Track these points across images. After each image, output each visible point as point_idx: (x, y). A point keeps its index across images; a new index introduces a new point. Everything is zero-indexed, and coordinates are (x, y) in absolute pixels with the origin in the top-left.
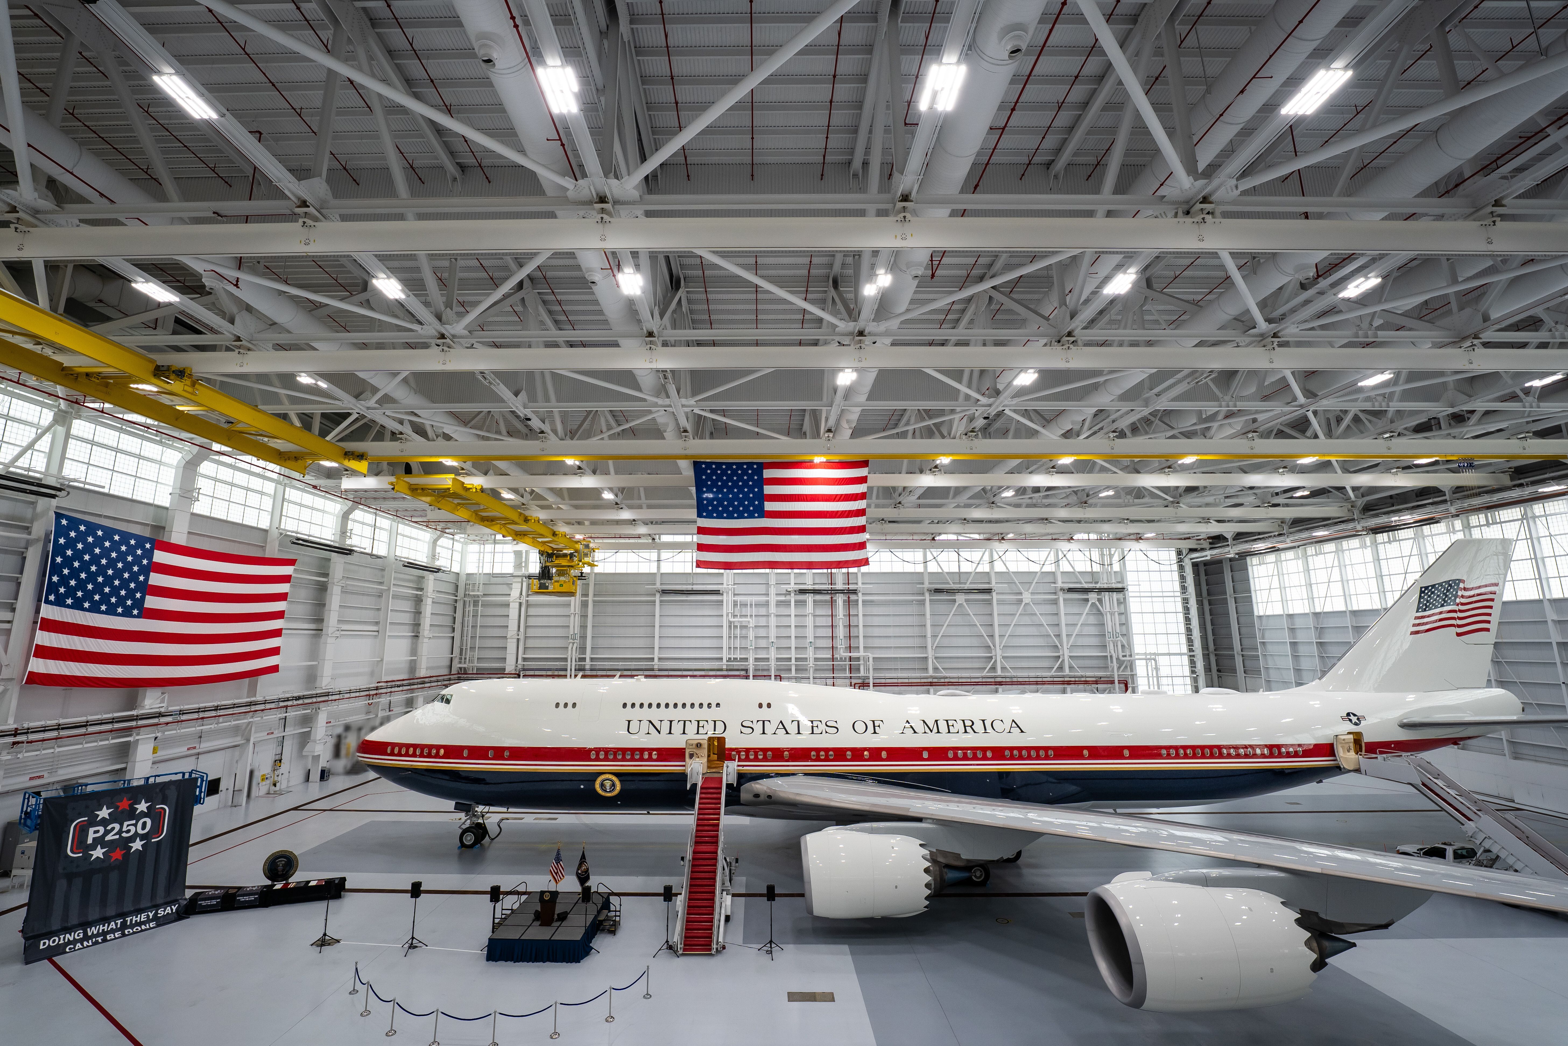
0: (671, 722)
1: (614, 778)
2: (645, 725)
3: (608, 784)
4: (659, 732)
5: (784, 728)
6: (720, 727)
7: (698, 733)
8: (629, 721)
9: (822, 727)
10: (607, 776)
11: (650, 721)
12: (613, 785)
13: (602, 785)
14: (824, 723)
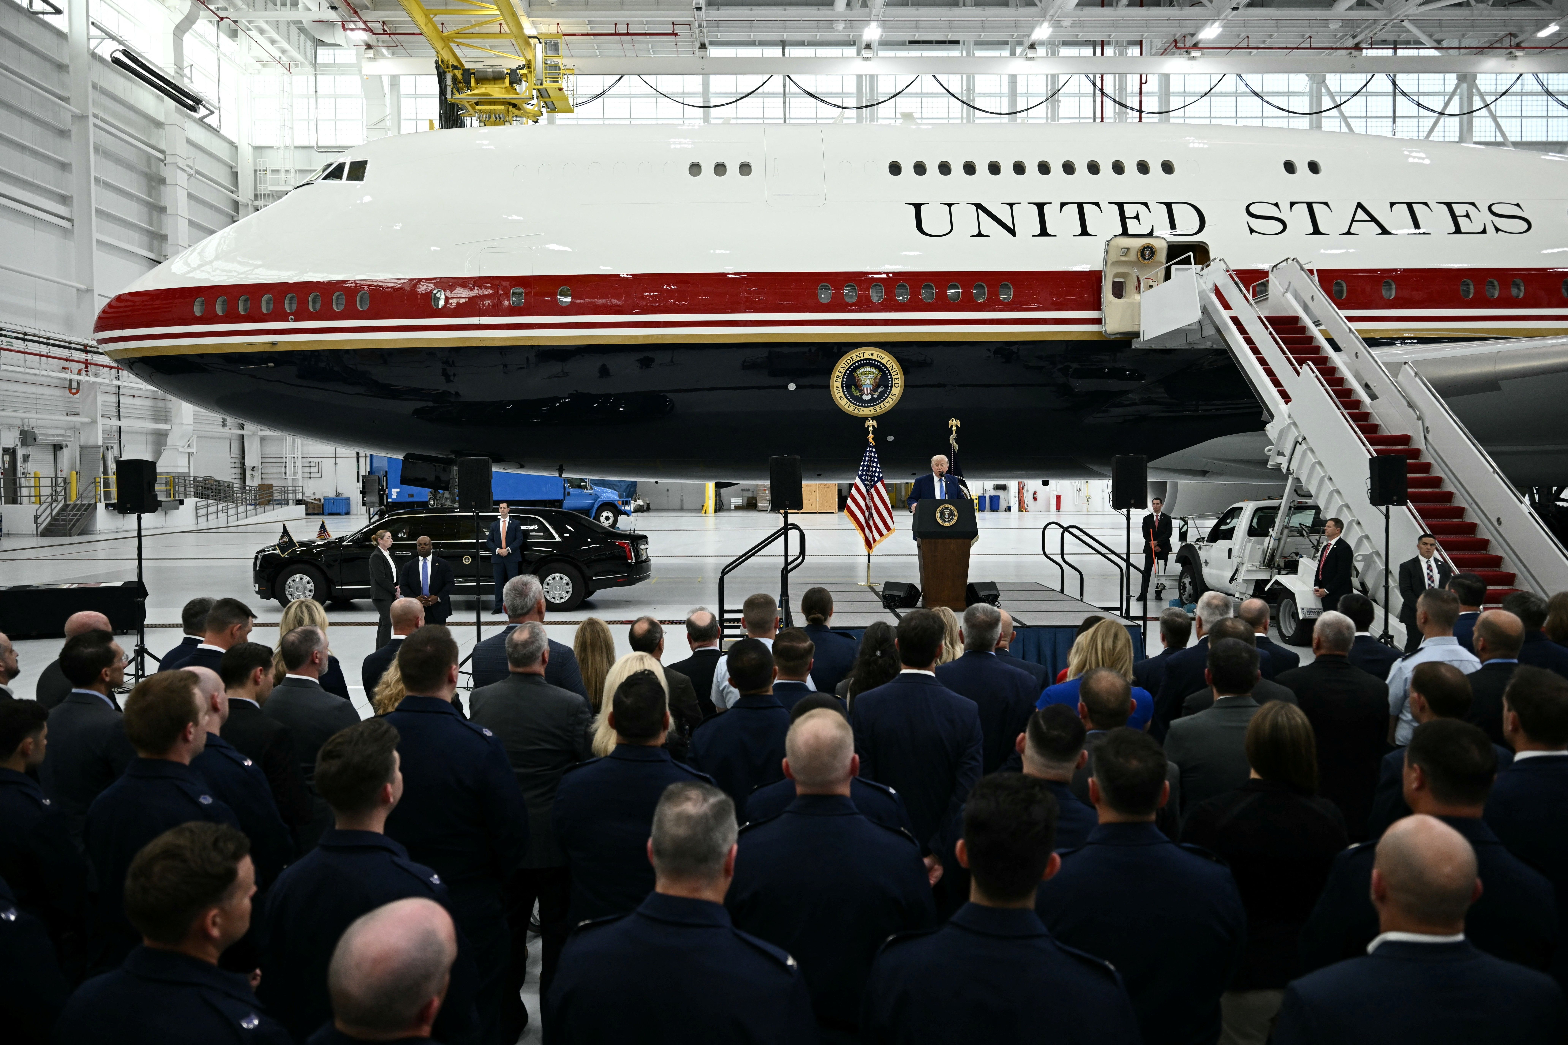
0: (1040, 206)
1: (887, 359)
2: (966, 217)
3: (868, 378)
4: (1012, 232)
5: (1373, 219)
6: (1187, 221)
7: (1125, 233)
8: (918, 207)
9: (1482, 218)
10: (867, 353)
11: (979, 206)
12: (884, 381)
13: (851, 383)
14: (1484, 209)
